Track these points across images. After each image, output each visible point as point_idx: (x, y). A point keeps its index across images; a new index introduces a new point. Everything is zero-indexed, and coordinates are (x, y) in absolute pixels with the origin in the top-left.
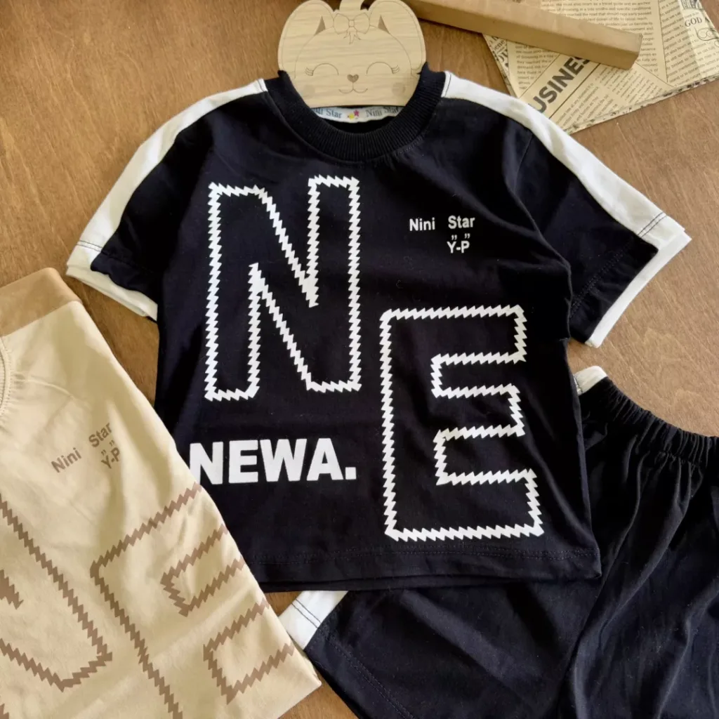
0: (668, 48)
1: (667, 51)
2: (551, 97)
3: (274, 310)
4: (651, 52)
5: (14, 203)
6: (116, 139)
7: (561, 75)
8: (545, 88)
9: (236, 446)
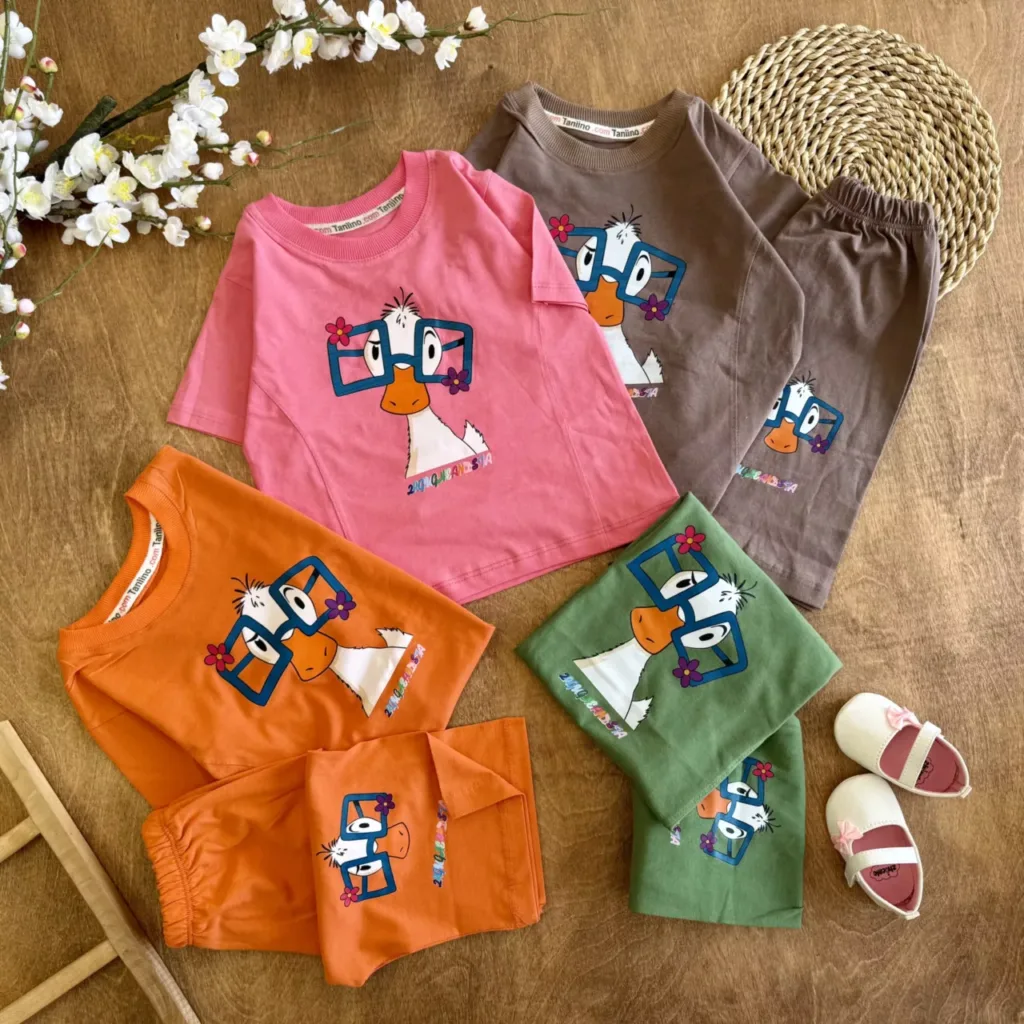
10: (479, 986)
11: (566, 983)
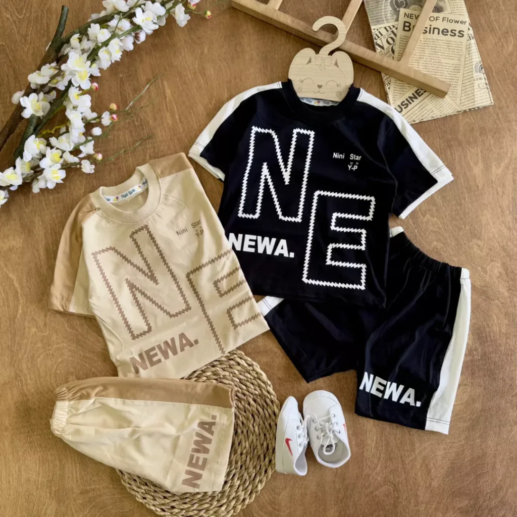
0: (463, 90)
1: (463, 92)
2: (406, 106)
3: (270, 183)
4: (456, 91)
5: (169, 121)
6: (214, 99)
7: (412, 96)
8: (404, 102)
9: (248, 237)
10: (399, 496)
11: (445, 494)
